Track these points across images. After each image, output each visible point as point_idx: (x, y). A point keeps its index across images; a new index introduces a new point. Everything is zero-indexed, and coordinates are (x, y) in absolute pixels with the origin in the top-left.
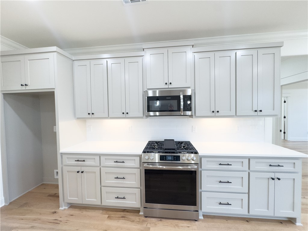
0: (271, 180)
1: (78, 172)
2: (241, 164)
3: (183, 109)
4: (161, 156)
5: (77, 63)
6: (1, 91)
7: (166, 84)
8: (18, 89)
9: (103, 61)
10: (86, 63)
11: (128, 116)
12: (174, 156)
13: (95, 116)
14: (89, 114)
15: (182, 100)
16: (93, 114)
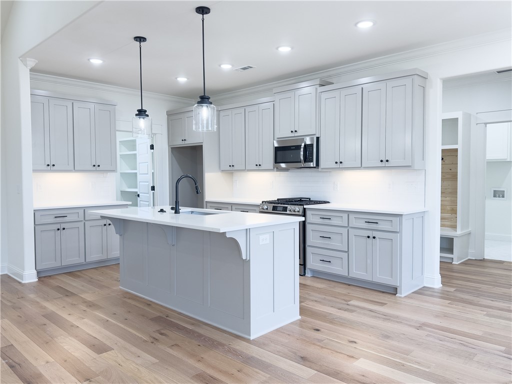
2: (341, 219)
3: (305, 161)
4: (273, 206)
5: (222, 114)
6: (169, 146)
7: (292, 132)
8: (179, 143)
9: (242, 110)
10: (229, 112)
11: (260, 168)
12: (284, 207)
13: (235, 168)
14: (230, 166)
15: (302, 149)
16: (233, 166)
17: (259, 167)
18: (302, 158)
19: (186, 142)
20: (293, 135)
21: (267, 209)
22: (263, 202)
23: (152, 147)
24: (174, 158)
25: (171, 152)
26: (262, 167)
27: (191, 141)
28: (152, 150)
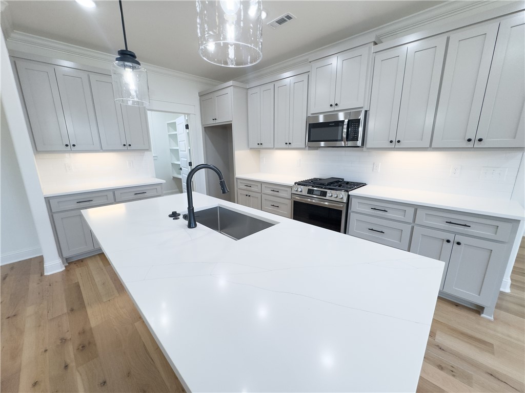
0: (445, 243)
1: (247, 195)
2: (403, 213)
3: (348, 139)
4: (309, 189)
5: (250, 92)
6: (202, 125)
7: (331, 105)
8: (211, 123)
9: (271, 86)
10: (257, 90)
11: (290, 146)
12: (321, 191)
13: (263, 146)
14: (258, 144)
15: (345, 126)
16: (261, 144)
17: (288, 145)
18: (344, 136)
19: (217, 121)
20: (332, 109)
21: (301, 191)
22: (295, 183)
23: (187, 127)
24: (207, 137)
25: (204, 131)
26: (293, 146)
27: (222, 120)
28: (187, 130)
